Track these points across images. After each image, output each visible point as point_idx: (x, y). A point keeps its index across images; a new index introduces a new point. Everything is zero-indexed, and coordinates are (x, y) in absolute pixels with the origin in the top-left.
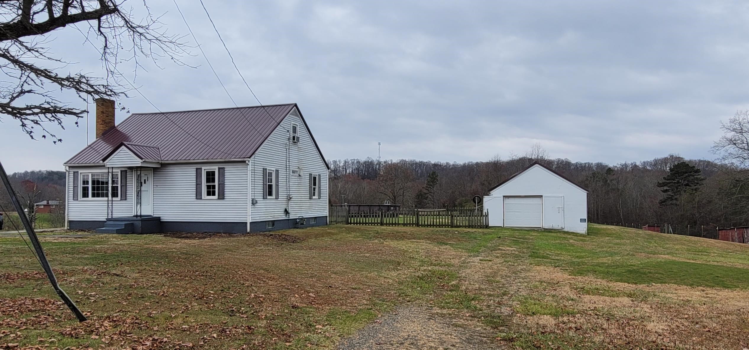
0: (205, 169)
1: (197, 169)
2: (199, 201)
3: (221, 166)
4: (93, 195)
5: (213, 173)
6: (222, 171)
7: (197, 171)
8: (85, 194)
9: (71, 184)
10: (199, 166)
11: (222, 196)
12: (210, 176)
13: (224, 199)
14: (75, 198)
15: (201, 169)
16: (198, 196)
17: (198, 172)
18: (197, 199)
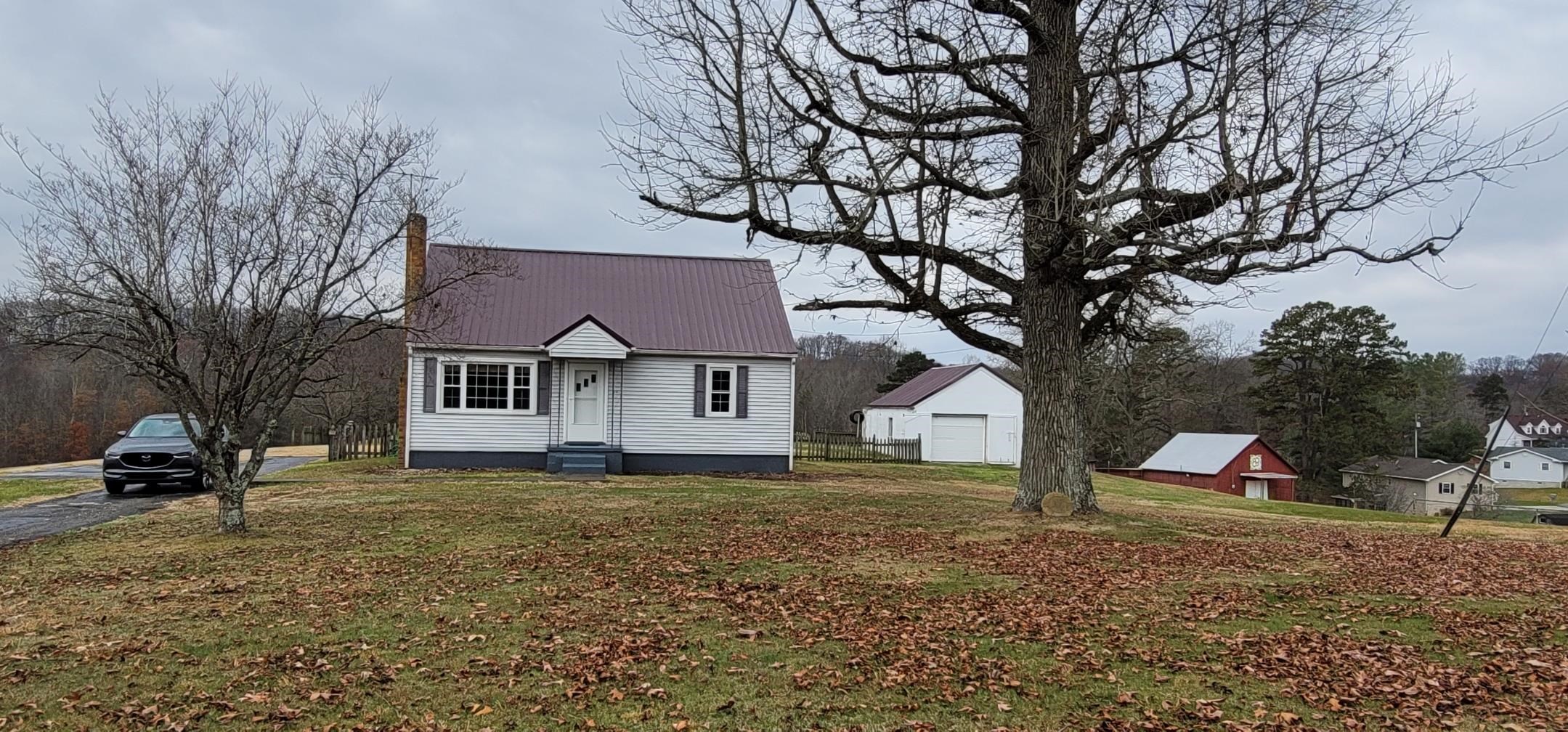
0: (711, 367)
1: (697, 366)
2: (700, 421)
3: (743, 363)
4: (470, 404)
5: (726, 375)
6: (743, 371)
7: (696, 370)
8: (451, 399)
9: (420, 381)
10: (700, 362)
11: (742, 413)
12: (721, 380)
13: (746, 417)
14: (429, 407)
15: (704, 366)
16: (699, 411)
17: (700, 372)
18: (695, 416)
